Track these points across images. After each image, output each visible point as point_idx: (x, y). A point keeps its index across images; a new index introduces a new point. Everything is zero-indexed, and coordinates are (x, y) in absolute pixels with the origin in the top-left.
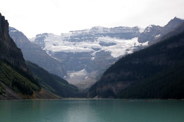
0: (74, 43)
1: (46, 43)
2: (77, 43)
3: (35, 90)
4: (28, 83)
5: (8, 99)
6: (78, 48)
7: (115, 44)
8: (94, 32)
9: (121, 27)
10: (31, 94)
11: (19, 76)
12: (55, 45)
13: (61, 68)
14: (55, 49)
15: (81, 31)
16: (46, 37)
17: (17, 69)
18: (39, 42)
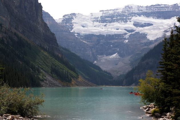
0: (105, 24)
1: (74, 24)
2: (108, 24)
3: (73, 77)
4: (66, 70)
5: (50, 86)
6: (109, 30)
7: (152, 25)
8: (128, 11)
9: (159, 5)
10: (70, 81)
11: (57, 63)
12: (83, 27)
13: (91, 52)
14: (84, 31)
15: (113, 10)
16: (74, 18)
17: (53, 55)
18: (66, 23)
